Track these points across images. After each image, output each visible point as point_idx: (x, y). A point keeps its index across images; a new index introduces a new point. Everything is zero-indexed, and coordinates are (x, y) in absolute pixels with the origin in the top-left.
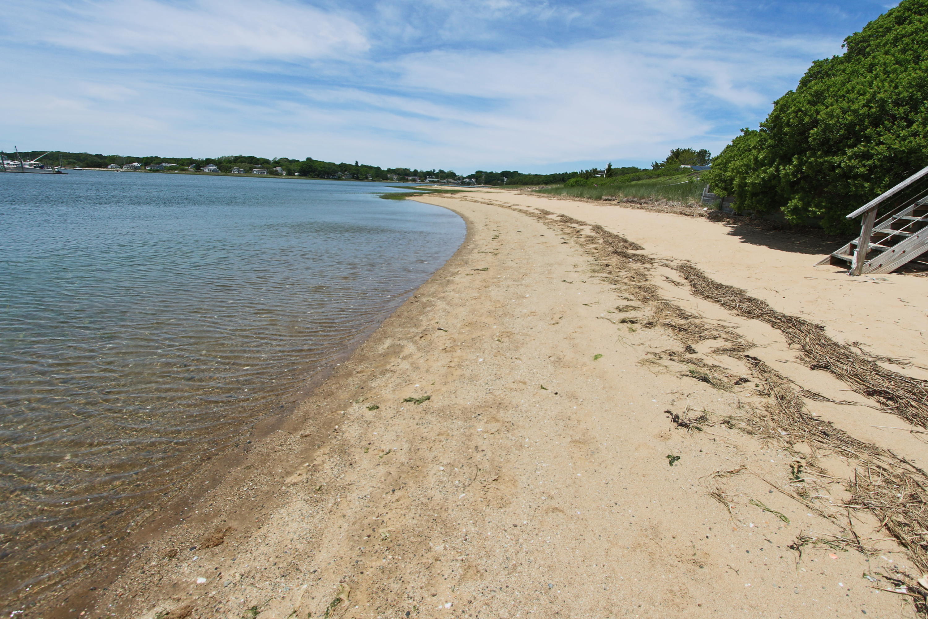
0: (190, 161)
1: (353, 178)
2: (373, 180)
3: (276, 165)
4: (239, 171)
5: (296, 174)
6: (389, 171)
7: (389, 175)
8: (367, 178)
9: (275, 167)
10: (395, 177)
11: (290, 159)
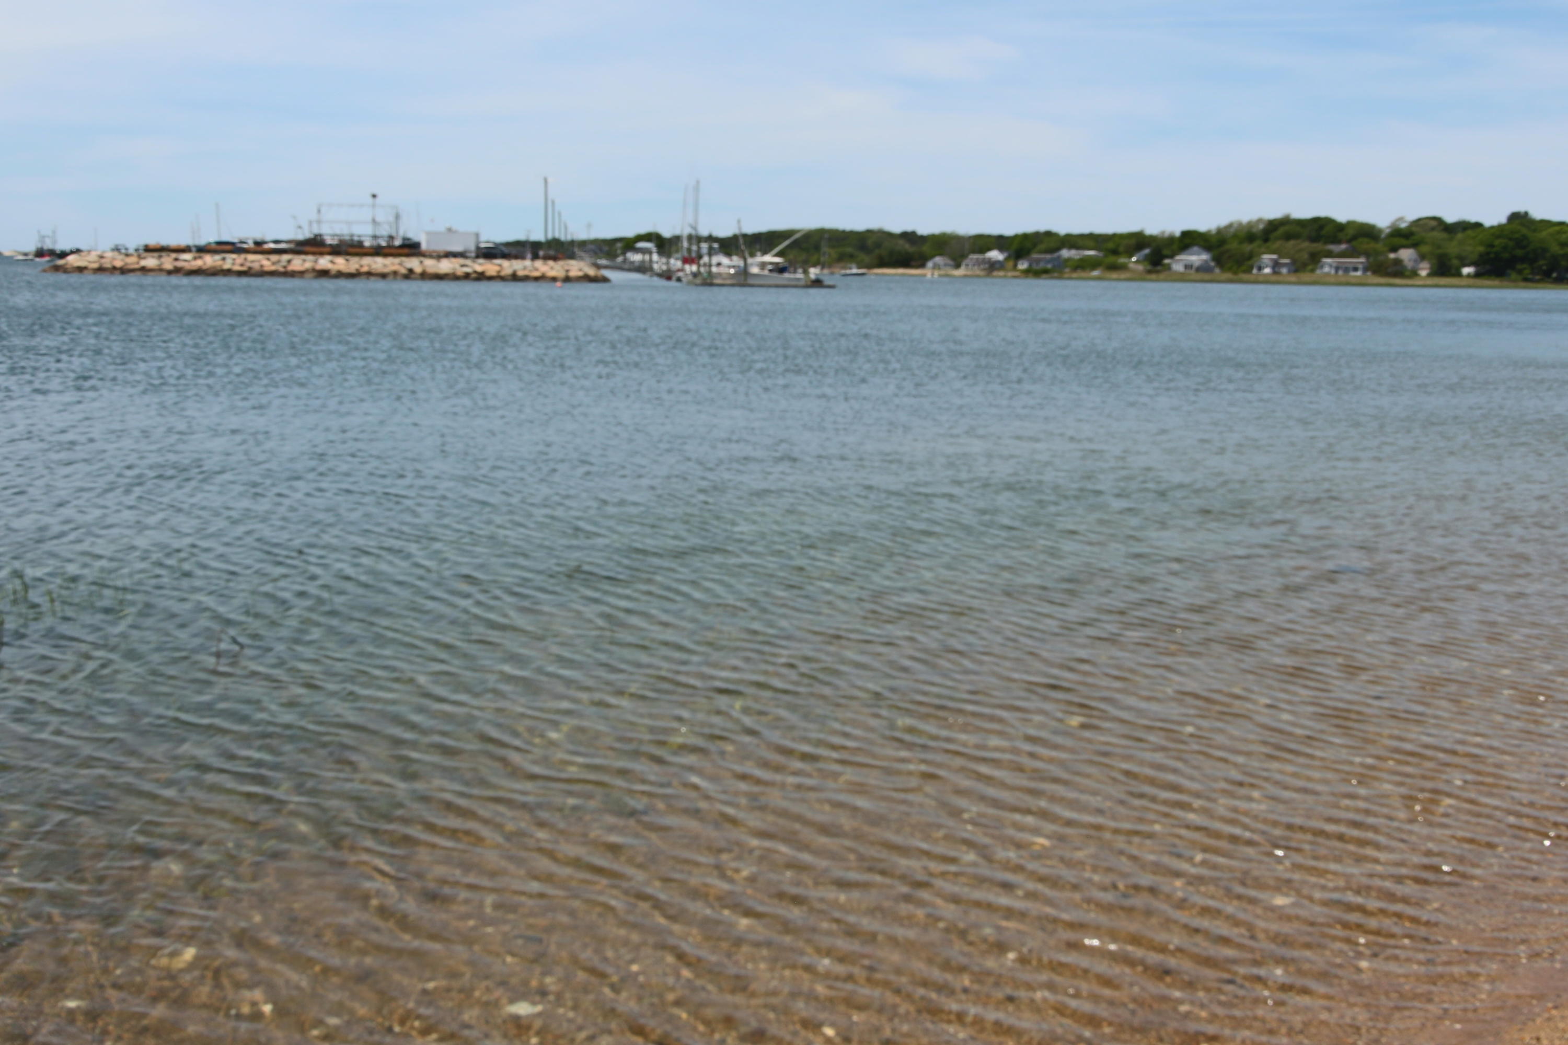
0: (1137, 242)
3: (1397, 241)
4: (1276, 265)
5: (1466, 270)
9: (1394, 249)
11: (1450, 218)
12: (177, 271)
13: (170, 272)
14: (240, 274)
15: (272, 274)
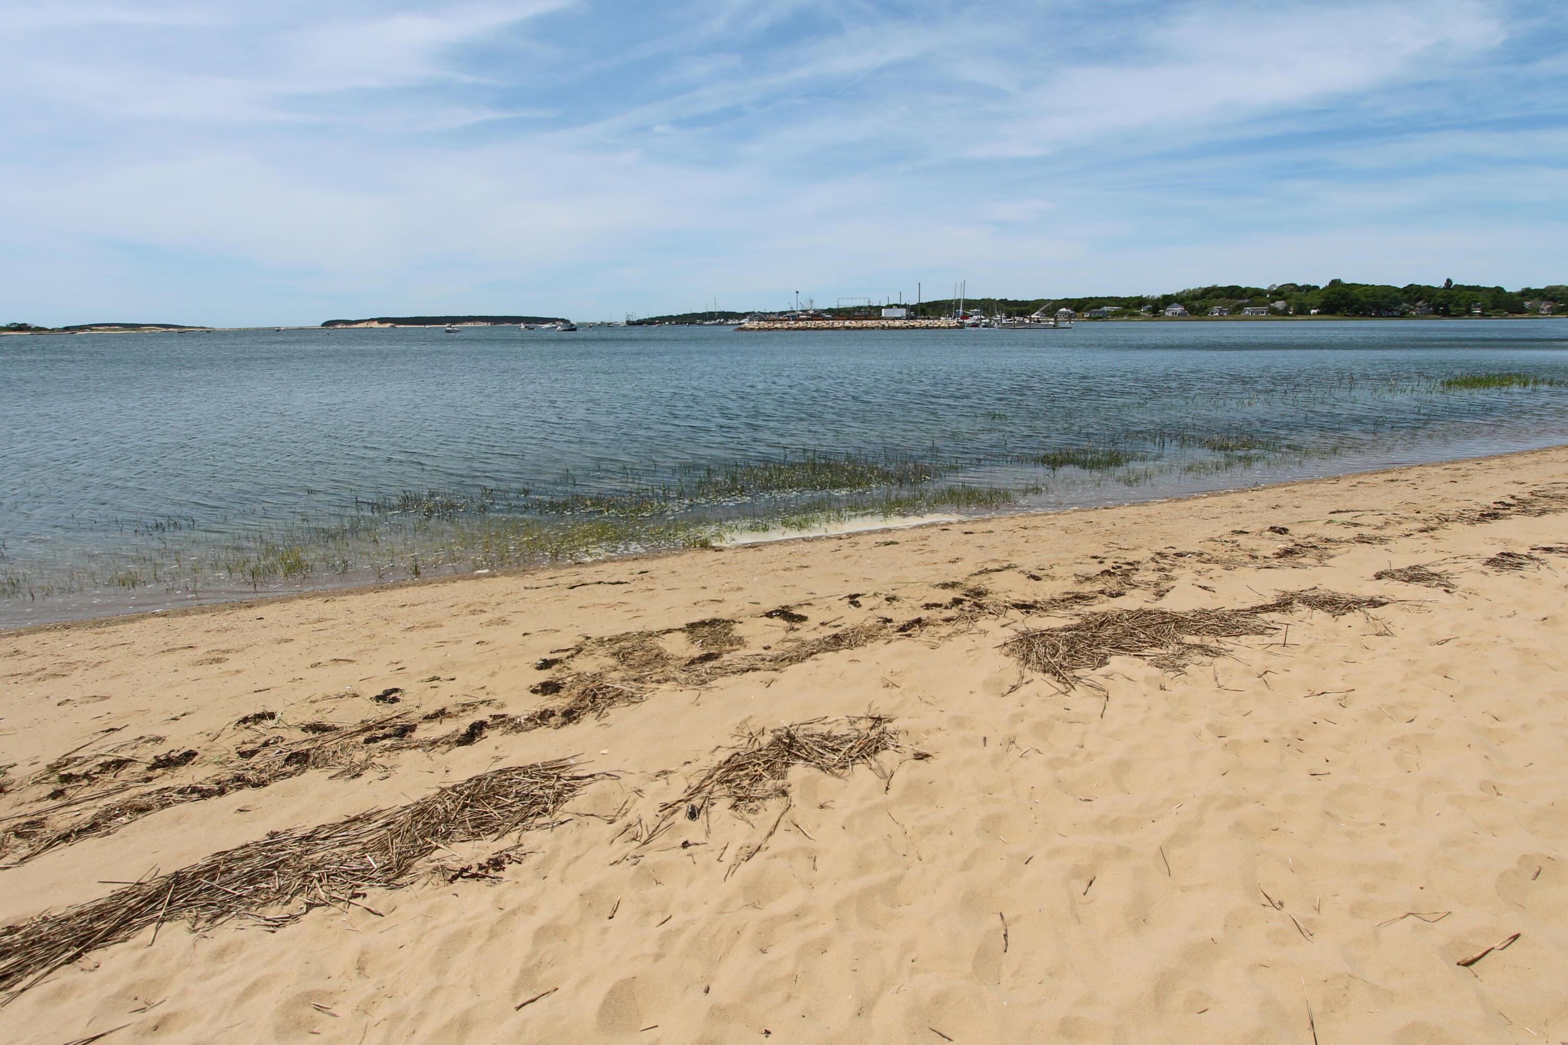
1: (1436, 312)
2: (1483, 315)
3: (1274, 297)
4: (1221, 311)
5: (1313, 311)
6: (1527, 293)
7: (1527, 304)
8: (1469, 313)
9: (1273, 302)
10: (1545, 306)
11: (1300, 284)
12: (789, 329)
13: (787, 329)
14: (815, 329)
15: (828, 329)
